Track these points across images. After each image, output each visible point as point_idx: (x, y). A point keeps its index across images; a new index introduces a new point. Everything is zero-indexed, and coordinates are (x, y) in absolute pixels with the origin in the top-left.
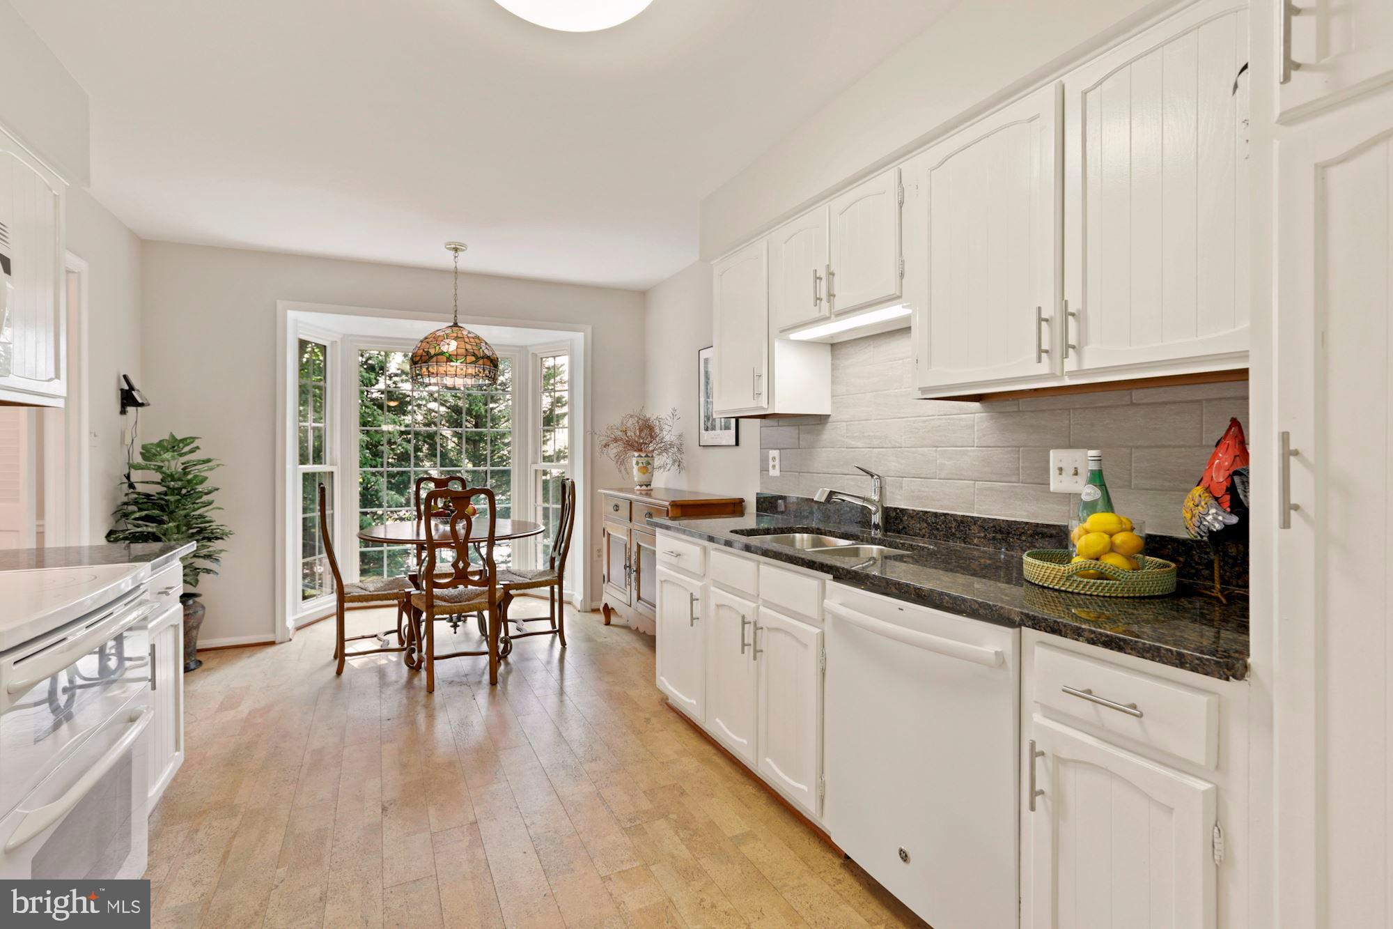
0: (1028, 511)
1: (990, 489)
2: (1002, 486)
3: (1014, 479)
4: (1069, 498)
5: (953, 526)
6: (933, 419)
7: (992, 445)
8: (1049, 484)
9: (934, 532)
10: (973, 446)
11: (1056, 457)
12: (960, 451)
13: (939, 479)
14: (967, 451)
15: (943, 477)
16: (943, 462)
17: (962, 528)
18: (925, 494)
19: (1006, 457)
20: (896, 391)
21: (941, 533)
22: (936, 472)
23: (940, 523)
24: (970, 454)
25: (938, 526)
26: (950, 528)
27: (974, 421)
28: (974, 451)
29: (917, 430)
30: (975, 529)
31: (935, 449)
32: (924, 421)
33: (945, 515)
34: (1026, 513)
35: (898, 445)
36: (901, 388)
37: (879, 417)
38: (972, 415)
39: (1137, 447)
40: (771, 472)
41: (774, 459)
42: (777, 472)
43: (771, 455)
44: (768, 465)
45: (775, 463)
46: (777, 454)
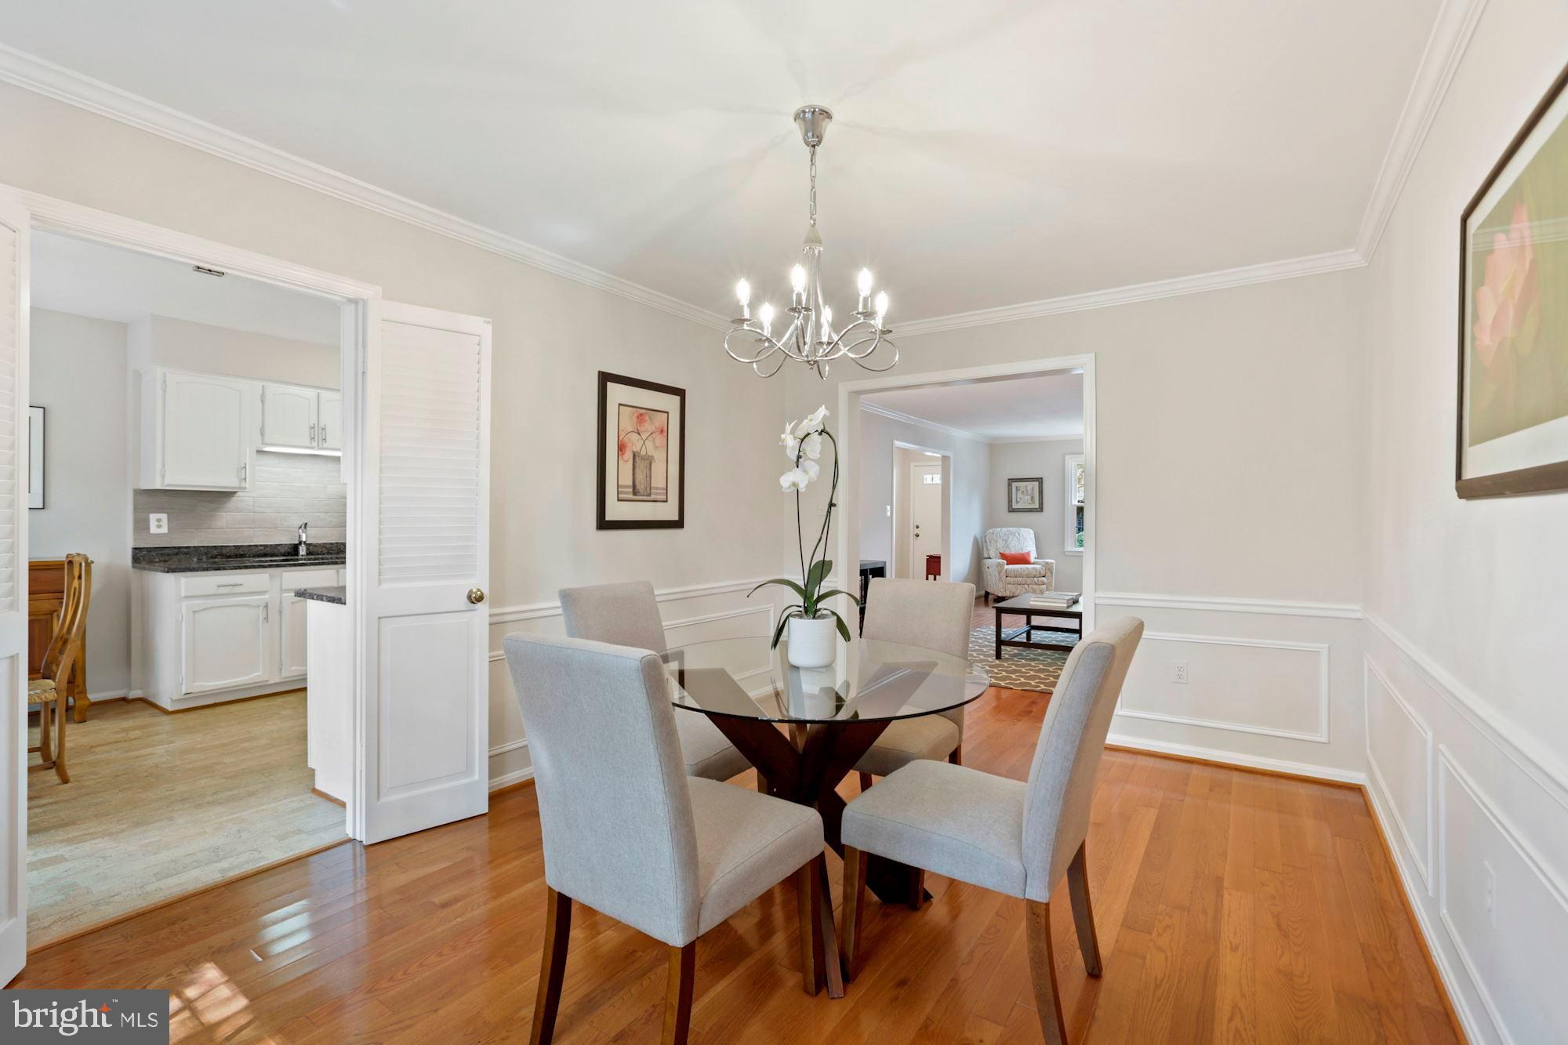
6: (325, 500)
9: (331, 552)
15: (331, 526)
16: (331, 520)
18: (319, 535)
20: (299, 484)
21: (335, 551)
22: (328, 524)
23: (334, 547)
25: (333, 549)
29: (312, 505)
33: (337, 543)
35: (299, 510)
36: (302, 484)
37: (284, 497)
40: (153, 530)
41: (159, 520)
42: (164, 530)
43: (153, 517)
44: (149, 525)
45: (158, 523)
46: (164, 517)
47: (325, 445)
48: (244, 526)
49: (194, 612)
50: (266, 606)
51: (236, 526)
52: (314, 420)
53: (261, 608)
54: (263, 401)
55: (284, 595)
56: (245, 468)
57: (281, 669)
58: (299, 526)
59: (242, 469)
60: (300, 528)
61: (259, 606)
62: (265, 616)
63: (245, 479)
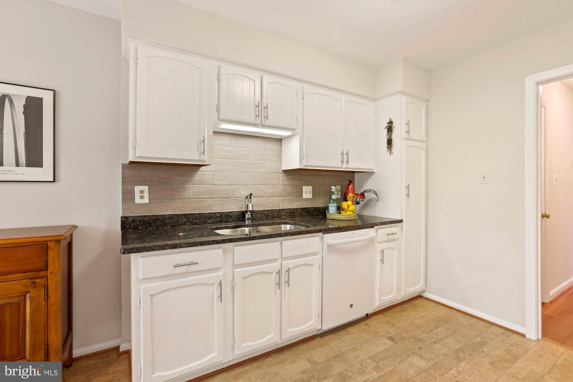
0: (297, 205)
1: (285, 199)
2: (290, 198)
3: (293, 195)
4: (307, 200)
5: (275, 213)
6: (263, 174)
7: (287, 184)
8: (303, 196)
9: (268, 217)
10: (279, 185)
11: (305, 188)
12: (275, 186)
13: (266, 197)
14: (277, 186)
15: (268, 196)
16: (268, 191)
17: (279, 214)
18: (260, 203)
19: (290, 188)
20: (245, 161)
21: (271, 217)
22: (265, 195)
23: (270, 213)
24: (278, 187)
25: (269, 215)
26: (274, 215)
27: (280, 176)
28: (280, 187)
29: (256, 178)
30: (283, 213)
31: (264, 186)
32: (259, 175)
33: (272, 210)
34: (296, 206)
35: (246, 184)
36: (248, 160)
37: (235, 171)
38: (279, 174)
39: (322, 186)
40: (138, 201)
41: (142, 192)
42: (146, 200)
43: (138, 189)
44: (134, 196)
45: (143, 195)
46: (145, 188)
47: (267, 122)
48: (206, 196)
49: (152, 296)
50: (220, 284)
51: (201, 197)
52: (258, 98)
53: (216, 285)
54: (218, 80)
55: (236, 270)
56: (204, 141)
57: (233, 347)
58: (246, 196)
59: (201, 143)
60: (247, 198)
61: (214, 284)
62: (219, 294)
63: (204, 152)
